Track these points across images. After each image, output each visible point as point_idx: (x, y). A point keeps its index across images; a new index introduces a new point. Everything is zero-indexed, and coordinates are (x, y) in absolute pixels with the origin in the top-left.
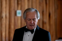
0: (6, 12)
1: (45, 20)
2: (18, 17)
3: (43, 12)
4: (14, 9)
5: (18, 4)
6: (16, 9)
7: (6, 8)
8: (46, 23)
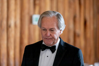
0: (15, 17)
1: (78, 31)
2: (34, 26)
3: (75, 18)
4: (29, 13)
5: (35, 4)
6: (32, 13)
7: (15, 10)
8: (79, 36)
